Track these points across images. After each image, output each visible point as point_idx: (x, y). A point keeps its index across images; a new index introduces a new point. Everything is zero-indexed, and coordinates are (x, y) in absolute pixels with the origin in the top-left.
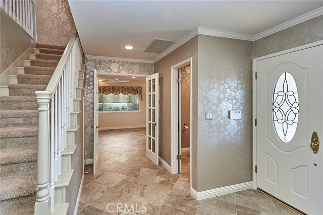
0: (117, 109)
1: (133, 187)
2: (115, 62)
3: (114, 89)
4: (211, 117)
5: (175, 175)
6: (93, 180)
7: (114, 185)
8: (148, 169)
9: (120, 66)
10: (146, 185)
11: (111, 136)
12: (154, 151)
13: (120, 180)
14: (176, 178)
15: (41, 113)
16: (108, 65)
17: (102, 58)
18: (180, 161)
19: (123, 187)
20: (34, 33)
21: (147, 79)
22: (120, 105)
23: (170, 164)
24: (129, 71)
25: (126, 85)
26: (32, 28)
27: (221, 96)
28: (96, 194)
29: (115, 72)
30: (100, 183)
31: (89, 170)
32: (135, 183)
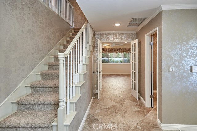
0: (118, 62)
1: (118, 111)
2: (111, 34)
3: (115, 50)
4: (174, 70)
5: (149, 108)
6: (97, 102)
7: (108, 107)
8: (130, 101)
9: (114, 36)
10: (127, 111)
11: (112, 78)
12: (135, 90)
13: (112, 105)
14: (148, 110)
15: (60, 64)
16: (107, 36)
17: (104, 32)
18: (153, 99)
19: (113, 109)
20: (72, 23)
21: (131, 43)
22: (119, 60)
23: (145, 100)
24: (120, 39)
25: (121, 47)
26: (72, 20)
27: (184, 54)
28: (97, 110)
29: (111, 40)
30: (100, 105)
31: (96, 96)
32: (120, 108)
